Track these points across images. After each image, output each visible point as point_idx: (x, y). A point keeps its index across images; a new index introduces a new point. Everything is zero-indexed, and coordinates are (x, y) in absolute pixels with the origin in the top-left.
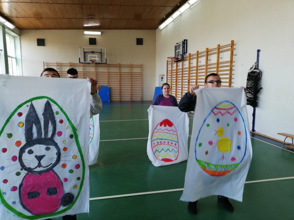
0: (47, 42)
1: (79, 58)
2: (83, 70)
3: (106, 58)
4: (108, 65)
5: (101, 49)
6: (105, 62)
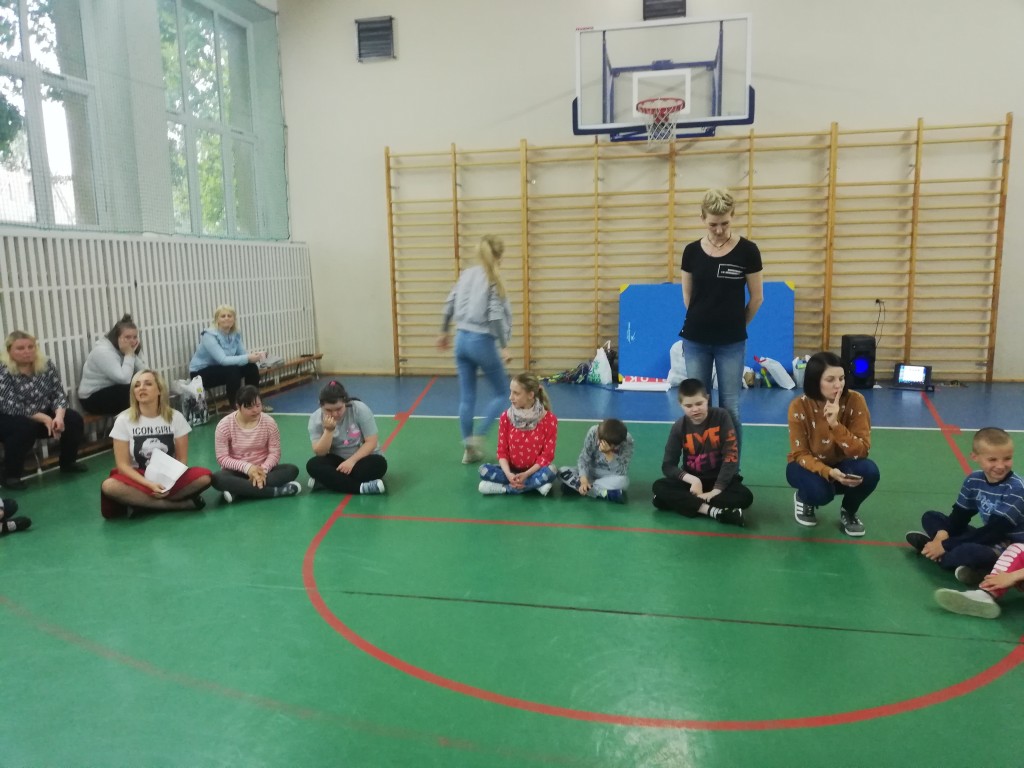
0: (402, 35)
1: (575, 103)
2: (599, 182)
3: (754, 87)
4: (755, 140)
5: (721, 22)
6: (746, 116)
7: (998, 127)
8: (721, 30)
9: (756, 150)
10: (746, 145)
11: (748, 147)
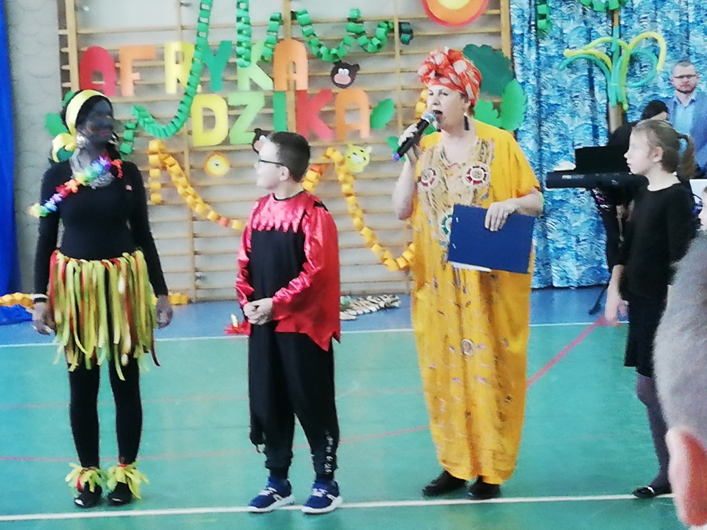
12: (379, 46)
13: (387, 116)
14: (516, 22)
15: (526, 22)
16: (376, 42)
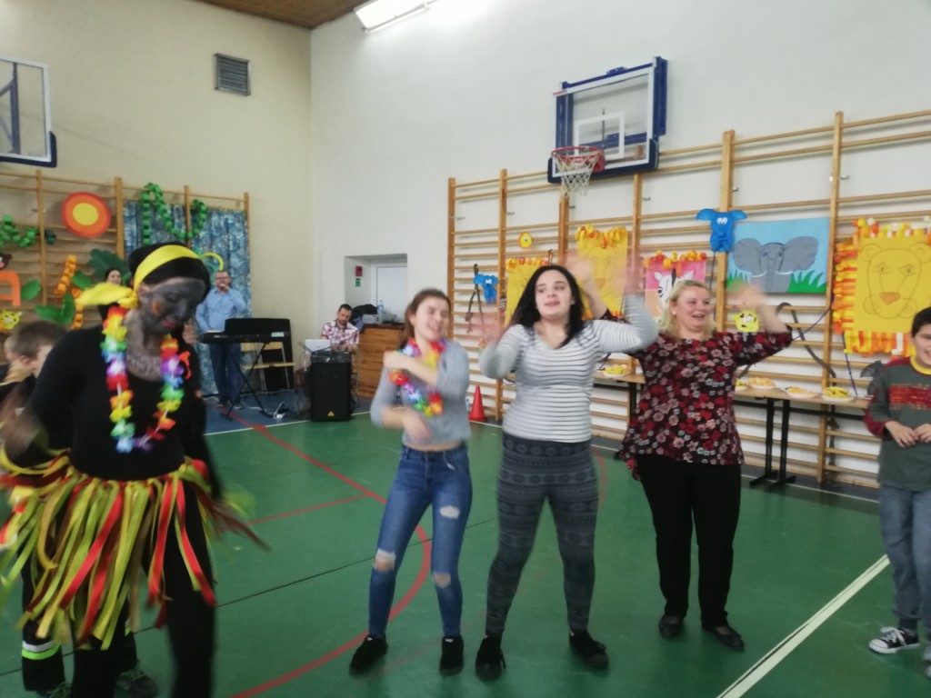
3: (55, 133)
4: (43, 181)
5: (15, 65)
6: (48, 159)
7: (238, 202)
8: (15, 72)
9: (44, 191)
10: (33, 184)
11: (35, 187)
12: (29, 244)
13: (34, 292)
14: (128, 238)
15: (135, 240)
16: (27, 241)
